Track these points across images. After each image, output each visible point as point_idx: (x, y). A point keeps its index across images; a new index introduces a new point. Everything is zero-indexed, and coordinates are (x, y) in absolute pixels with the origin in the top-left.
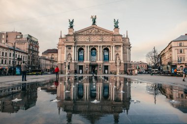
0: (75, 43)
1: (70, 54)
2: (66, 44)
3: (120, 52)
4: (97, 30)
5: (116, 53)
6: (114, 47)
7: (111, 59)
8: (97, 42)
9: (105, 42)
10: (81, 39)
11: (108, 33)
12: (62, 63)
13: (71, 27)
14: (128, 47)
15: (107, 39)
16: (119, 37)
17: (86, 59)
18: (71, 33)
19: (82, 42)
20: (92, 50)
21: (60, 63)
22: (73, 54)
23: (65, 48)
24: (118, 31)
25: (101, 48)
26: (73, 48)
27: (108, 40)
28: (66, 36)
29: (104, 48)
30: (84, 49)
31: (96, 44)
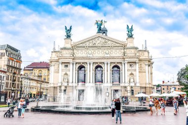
0: (73, 59)
1: (66, 74)
2: (61, 61)
3: (135, 70)
4: (103, 40)
5: (130, 72)
6: (126, 65)
7: (123, 81)
8: (104, 58)
9: (113, 58)
10: (80, 54)
11: (118, 45)
12: (55, 86)
13: (68, 36)
14: (147, 63)
15: (117, 53)
16: (133, 51)
17: (88, 81)
18: (69, 46)
19: (83, 58)
20: (97, 67)
21: (52, 85)
22: (70, 73)
23: (60, 65)
24: (132, 42)
26: (71, 65)
27: (118, 55)
28: (62, 49)
29: (113, 65)
30: (86, 66)
31: (102, 61)
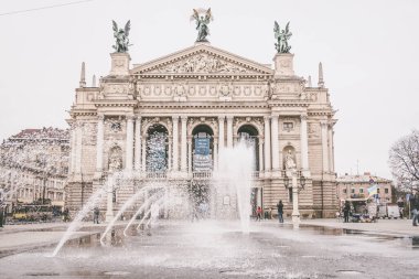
0: (136, 107)
2: (102, 112)
3: (298, 138)
4: (213, 61)
5: (285, 143)
6: (275, 123)
7: (268, 166)
8: (217, 105)
9: (241, 105)
10: (152, 93)
11: (250, 73)
12: (87, 179)
13: (122, 48)
14: (324, 120)
15: (252, 93)
16: (292, 87)
18: (122, 73)
19: (162, 105)
20: (197, 131)
21: (78, 178)
22: (127, 145)
23: (100, 123)
24: (289, 65)
25: (230, 124)
26: (130, 123)
27: (253, 97)
28: (105, 80)
29: (239, 124)
30: (169, 127)
31: (212, 112)
